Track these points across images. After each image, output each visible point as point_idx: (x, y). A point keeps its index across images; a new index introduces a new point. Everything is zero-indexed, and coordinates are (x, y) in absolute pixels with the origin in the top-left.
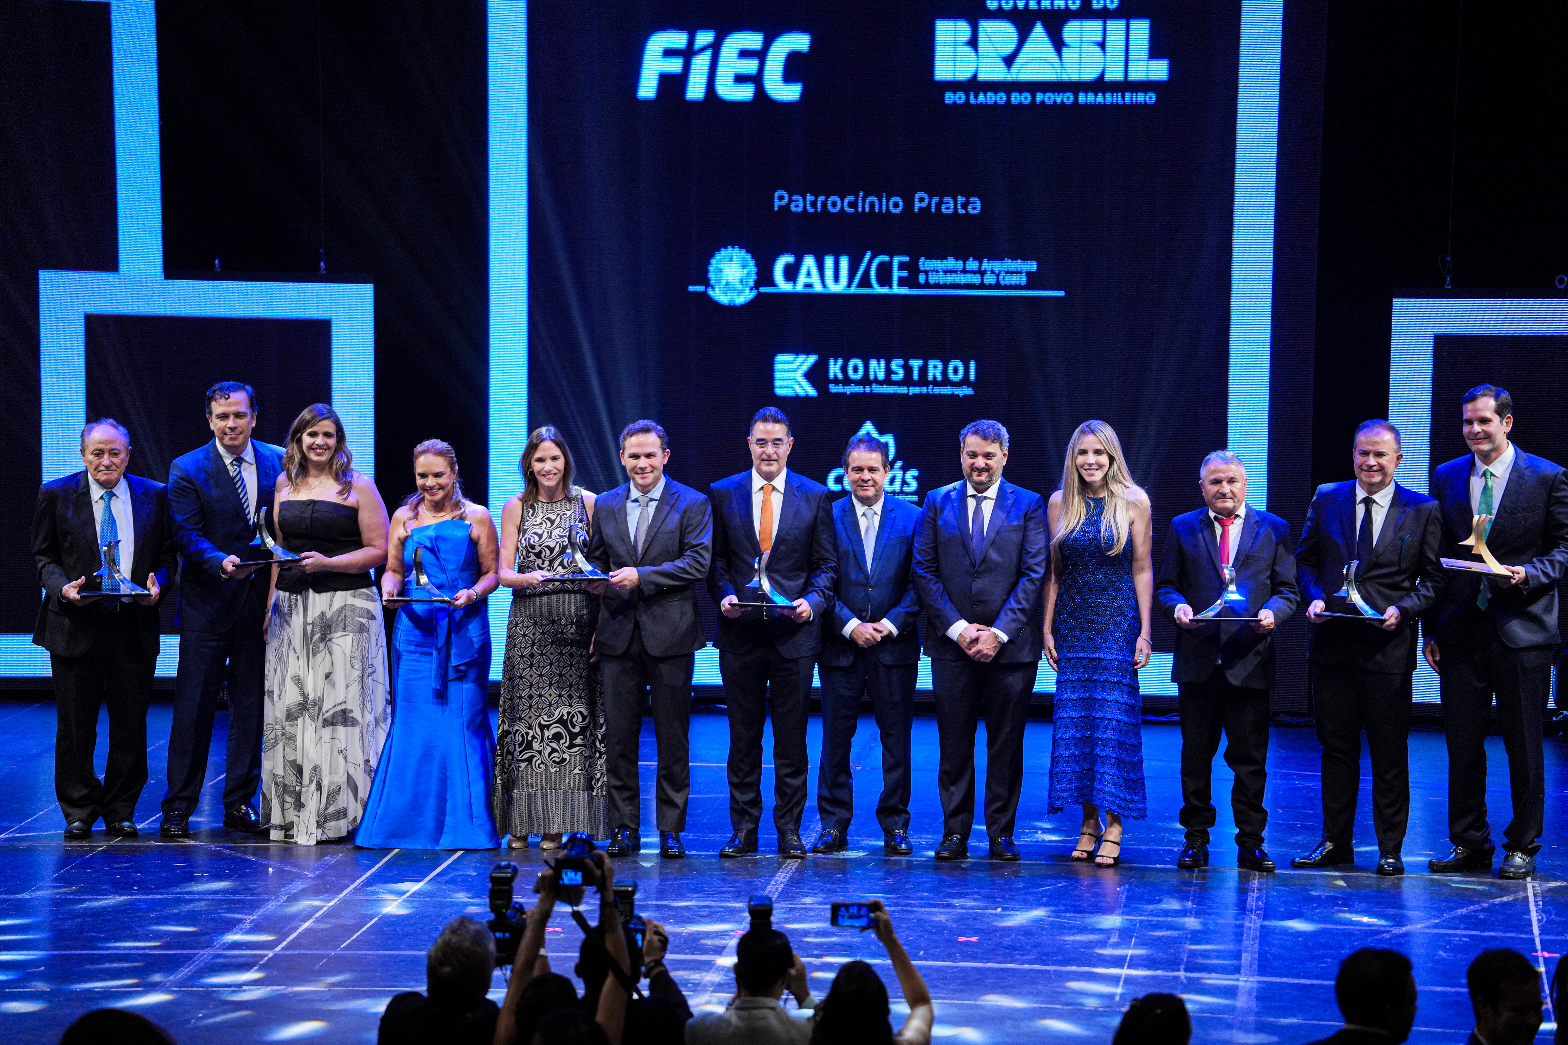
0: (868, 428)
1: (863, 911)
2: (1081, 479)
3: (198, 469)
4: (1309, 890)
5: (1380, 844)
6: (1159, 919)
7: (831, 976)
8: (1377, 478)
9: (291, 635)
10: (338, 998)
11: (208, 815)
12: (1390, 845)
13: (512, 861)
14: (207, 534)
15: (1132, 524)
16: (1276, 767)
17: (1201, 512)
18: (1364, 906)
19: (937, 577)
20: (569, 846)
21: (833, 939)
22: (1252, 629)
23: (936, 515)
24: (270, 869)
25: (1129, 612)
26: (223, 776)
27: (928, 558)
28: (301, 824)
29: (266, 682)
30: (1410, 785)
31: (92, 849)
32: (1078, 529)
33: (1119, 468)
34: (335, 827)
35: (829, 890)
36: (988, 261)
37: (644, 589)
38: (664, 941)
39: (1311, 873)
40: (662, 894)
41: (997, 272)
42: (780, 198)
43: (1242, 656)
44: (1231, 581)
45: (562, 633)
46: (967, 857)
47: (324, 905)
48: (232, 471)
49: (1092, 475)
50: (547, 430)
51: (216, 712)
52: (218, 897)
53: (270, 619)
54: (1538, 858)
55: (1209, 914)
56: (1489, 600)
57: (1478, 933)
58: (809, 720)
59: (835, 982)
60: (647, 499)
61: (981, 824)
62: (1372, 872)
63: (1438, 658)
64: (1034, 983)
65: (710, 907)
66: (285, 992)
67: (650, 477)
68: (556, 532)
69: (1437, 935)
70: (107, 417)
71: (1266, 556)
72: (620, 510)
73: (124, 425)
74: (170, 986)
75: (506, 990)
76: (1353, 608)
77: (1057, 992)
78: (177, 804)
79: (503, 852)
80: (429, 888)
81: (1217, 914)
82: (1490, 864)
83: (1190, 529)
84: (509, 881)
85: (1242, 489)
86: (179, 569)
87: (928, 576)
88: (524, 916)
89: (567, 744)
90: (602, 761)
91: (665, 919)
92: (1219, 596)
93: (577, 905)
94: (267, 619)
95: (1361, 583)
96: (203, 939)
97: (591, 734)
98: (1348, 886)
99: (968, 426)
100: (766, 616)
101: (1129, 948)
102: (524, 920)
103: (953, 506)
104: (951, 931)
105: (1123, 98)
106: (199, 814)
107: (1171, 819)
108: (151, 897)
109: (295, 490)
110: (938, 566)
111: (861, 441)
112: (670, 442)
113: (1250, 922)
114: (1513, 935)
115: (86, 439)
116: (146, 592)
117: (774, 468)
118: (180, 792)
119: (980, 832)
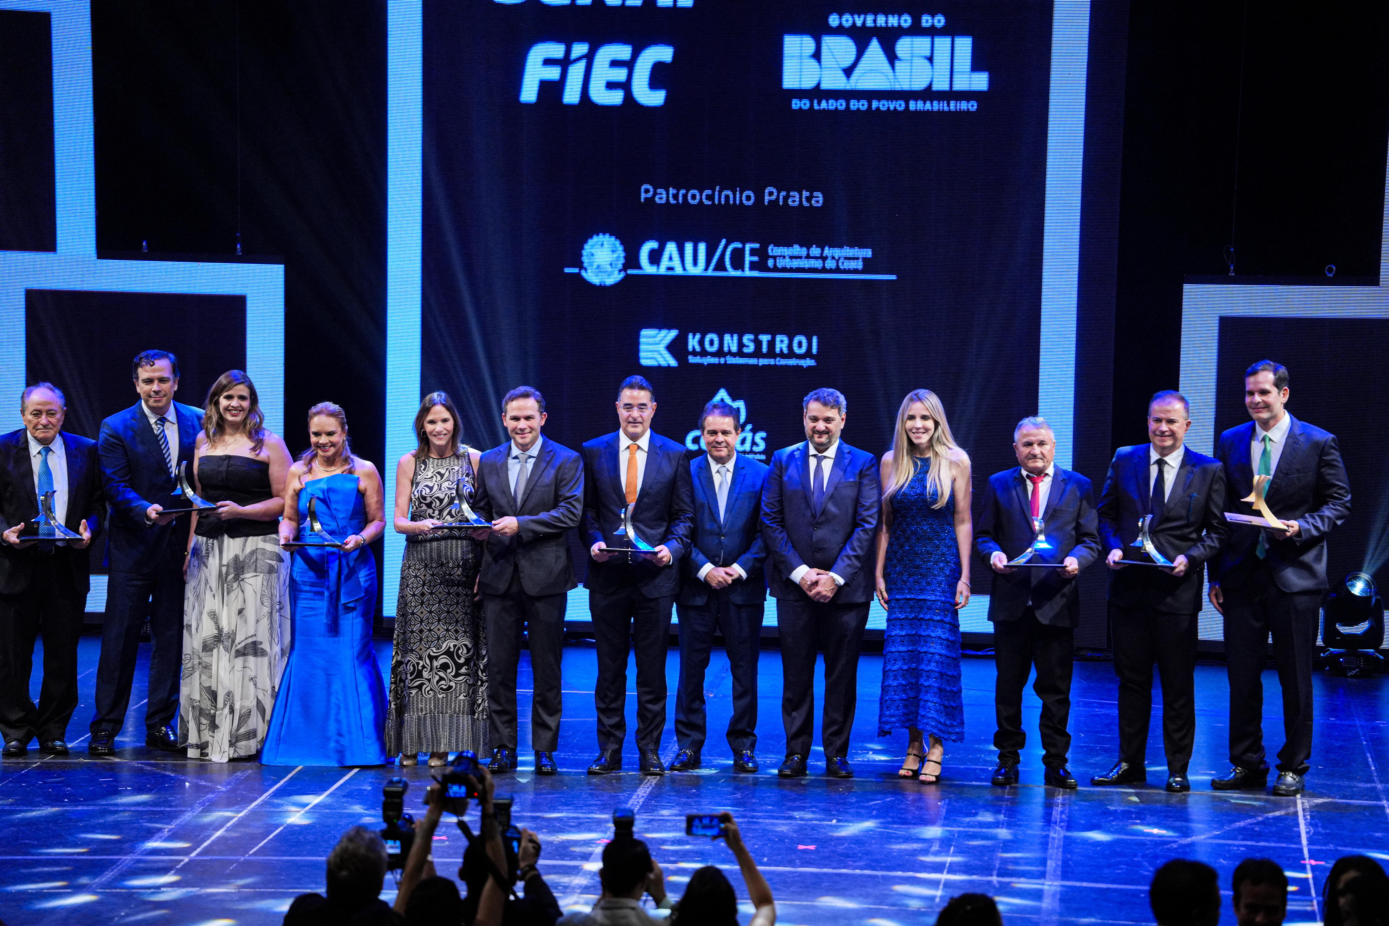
0: (722, 394)
1: (715, 822)
2: (910, 441)
3: (126, 428)
4: (1106, 805)
5: (1169, 764)
6: (976, 830)
7: (686, 879)
8: (1169, 442)
9: (208, 575)
10: (247, 898)
11: (134, 736)
12: (1178, 765)
13: (404, 776)
14: (133, 486)
15: (954, 481)
16: (1079, 696)
17: (1016, 470)
18: (1155, 819)
19: (783, 527)
20: (456, 763)
21: (688, 847)
22: (1058, 574)
23: (781, 472)
24: (187, 784)
25: (951, 558)
26: (146, 701)
27: (776, 510)
28: (215, 742)
29: (185, 617)
30: (1196, 712)
31: (27, 765)
32: (906, 485)
33: (943, 432)
34: (246, 747)
35: (684, 803)
36: (829, 248)
37: (523, 536)
38: (538, 848)
39: (1109, 789)
40: (536, 806)
41: (837, 258)
42: (646, 191)
43: (1050, 597)
44: (1041, 532)
45: (450, 575)
46: (806, 775)
47: (234, 815)
48: (156, 429)
49: (919, 438)
50: (438, 395)
51: (140, 644)
52: (140, 809)
53: (190, 562)
54: (1306, 777)
55: (1019, 826)
56: (1267, 551)
57: (1253, 843)
58: (668, 653)
59: (690, 885)
60: (526, 456)
61: (819, 745)
62: (1161, 789)
63: (1221, 601)
64: (865, 886)
65: (578, 818)
66: (199, 893)
67: (529, 437)
68: (446, 485)
69: (1218, 845)
70: (45, 380)
71: (1071, 510)
72: (502, 466)
73: (59, 389)
74: (97, 888)
75: (397, 892)
76: (1147, 557)
77: (885, 895)
78: (104, 725)
79: (396, 769)
80: (330, 800)
81: (1026, 826)
82: (1265, 782)
83: (1005, 486)
84: (400, 795)
85: (1050, 451)
86: (108, 516)
87: (775, 526)
88: (413, 826)
89: (453, 674)
90: (484, 688)
91: (539, 829)
92: (1030, 544)
93: (462, 815)
94: (187, 561)
95: (1154, 534)
96: (126, 845)
97: (475, 665)
98: (1141, 802)
99: (811, 394)
100: (631, 560)
101: (948, 856)
102: (413, 830)
103: (796, 464)
104: (792, 840)
105: (948, 105)
106: (123, 734)
107: (987, 742)
108: (80, 808)
109: (213, 446)
110: (783, 518)
111: (715, 406)
112: (547, 406)
113: (1055, 833)
114: (1284, 845)
115: (26, 401)
116: (79, 537)
117: (639, 429)
118: (106, 715)
119: (818, 753)
